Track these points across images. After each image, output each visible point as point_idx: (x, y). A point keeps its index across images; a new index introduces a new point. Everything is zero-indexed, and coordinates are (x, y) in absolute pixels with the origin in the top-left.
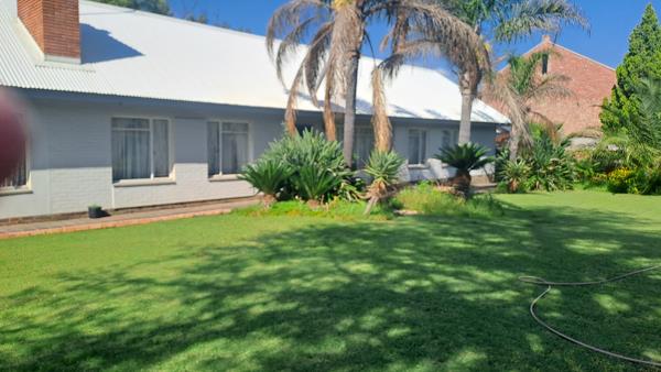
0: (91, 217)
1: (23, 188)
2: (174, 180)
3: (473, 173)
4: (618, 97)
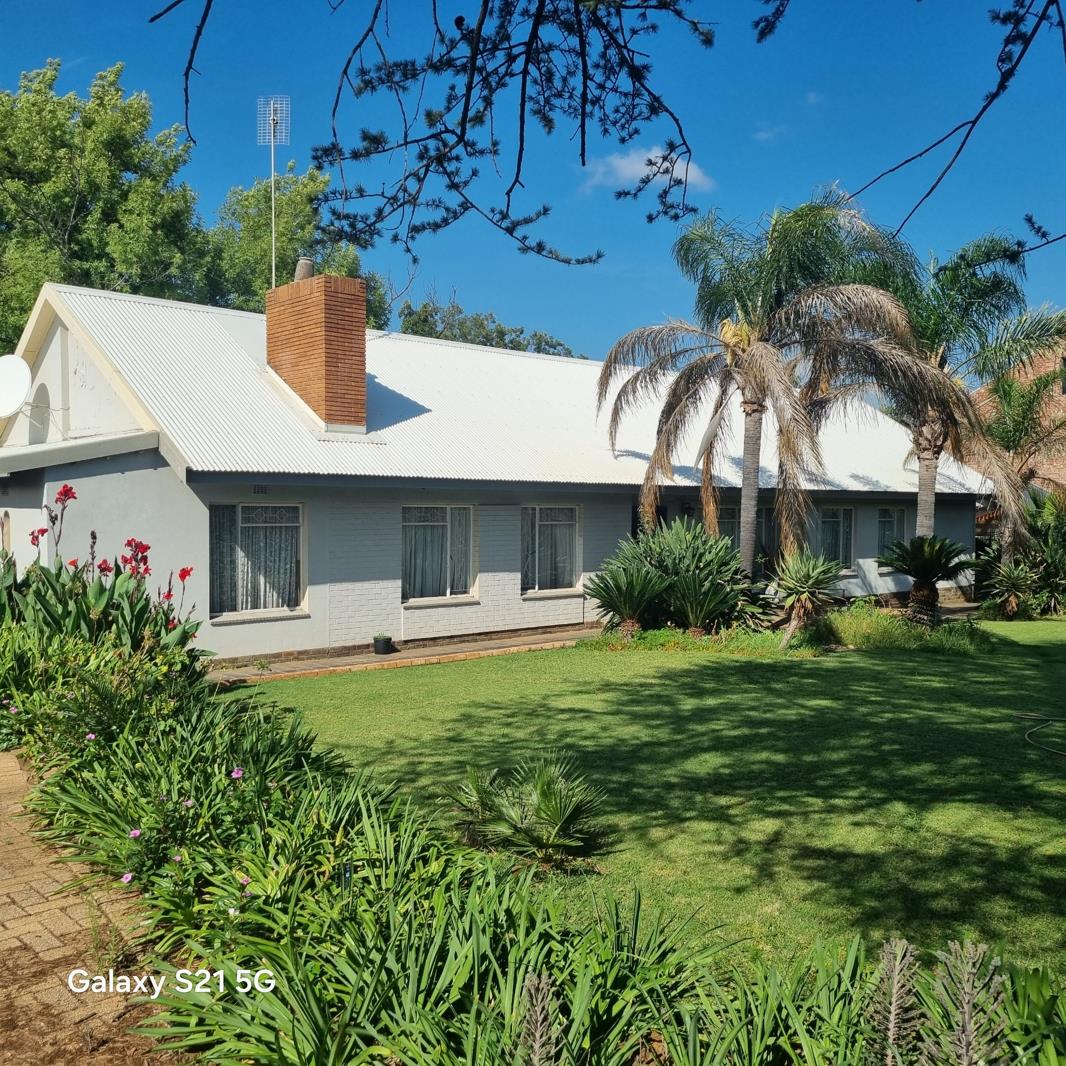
0: (377, 652)
1: (298, 612)
2: (477, 598)
3: (941, 585)
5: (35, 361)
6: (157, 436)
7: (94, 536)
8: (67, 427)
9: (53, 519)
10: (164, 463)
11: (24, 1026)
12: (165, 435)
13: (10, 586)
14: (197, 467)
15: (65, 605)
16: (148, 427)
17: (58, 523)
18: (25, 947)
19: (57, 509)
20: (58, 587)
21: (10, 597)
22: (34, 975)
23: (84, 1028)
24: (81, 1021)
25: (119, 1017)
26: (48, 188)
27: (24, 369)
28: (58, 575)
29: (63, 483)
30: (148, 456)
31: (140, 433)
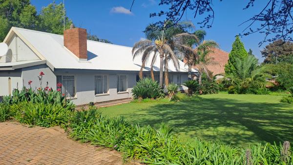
1: (74, 98)
2: (109, 94)
4: (229, 64)
6: (45, 61)
7: (47, 83)
9: (40, 79)
10: (48, 67)
14: (56, 68)
30: (44, 65)
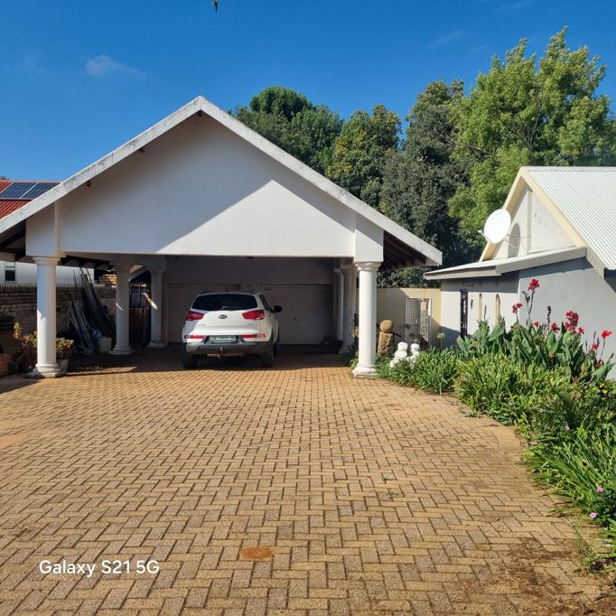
5: (513, 211)
6: (585, 250)
7: (549, 309)
8: (529, 247)
9: (528, 299)
10: (590, 266)
11: (541, 585)
12: (591, 249)
13: (502, 336)
14: (611, 268)
15: (534, 347)
16: (579, 244)
17: (530, 301)
18: (535, 539)
19: (530, 293)
20: (530, 337)
21: (502, 342)
22: (543, 557)
23: (577, 598)
24: (575, 593)
25: (598, 599)
26: (523, 114)
27: (508, 216)
28: (530, 331)
29: (532, 278)
30: (579, 261)
31: (574, 248)
